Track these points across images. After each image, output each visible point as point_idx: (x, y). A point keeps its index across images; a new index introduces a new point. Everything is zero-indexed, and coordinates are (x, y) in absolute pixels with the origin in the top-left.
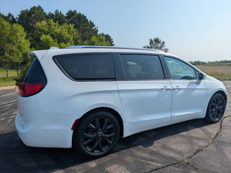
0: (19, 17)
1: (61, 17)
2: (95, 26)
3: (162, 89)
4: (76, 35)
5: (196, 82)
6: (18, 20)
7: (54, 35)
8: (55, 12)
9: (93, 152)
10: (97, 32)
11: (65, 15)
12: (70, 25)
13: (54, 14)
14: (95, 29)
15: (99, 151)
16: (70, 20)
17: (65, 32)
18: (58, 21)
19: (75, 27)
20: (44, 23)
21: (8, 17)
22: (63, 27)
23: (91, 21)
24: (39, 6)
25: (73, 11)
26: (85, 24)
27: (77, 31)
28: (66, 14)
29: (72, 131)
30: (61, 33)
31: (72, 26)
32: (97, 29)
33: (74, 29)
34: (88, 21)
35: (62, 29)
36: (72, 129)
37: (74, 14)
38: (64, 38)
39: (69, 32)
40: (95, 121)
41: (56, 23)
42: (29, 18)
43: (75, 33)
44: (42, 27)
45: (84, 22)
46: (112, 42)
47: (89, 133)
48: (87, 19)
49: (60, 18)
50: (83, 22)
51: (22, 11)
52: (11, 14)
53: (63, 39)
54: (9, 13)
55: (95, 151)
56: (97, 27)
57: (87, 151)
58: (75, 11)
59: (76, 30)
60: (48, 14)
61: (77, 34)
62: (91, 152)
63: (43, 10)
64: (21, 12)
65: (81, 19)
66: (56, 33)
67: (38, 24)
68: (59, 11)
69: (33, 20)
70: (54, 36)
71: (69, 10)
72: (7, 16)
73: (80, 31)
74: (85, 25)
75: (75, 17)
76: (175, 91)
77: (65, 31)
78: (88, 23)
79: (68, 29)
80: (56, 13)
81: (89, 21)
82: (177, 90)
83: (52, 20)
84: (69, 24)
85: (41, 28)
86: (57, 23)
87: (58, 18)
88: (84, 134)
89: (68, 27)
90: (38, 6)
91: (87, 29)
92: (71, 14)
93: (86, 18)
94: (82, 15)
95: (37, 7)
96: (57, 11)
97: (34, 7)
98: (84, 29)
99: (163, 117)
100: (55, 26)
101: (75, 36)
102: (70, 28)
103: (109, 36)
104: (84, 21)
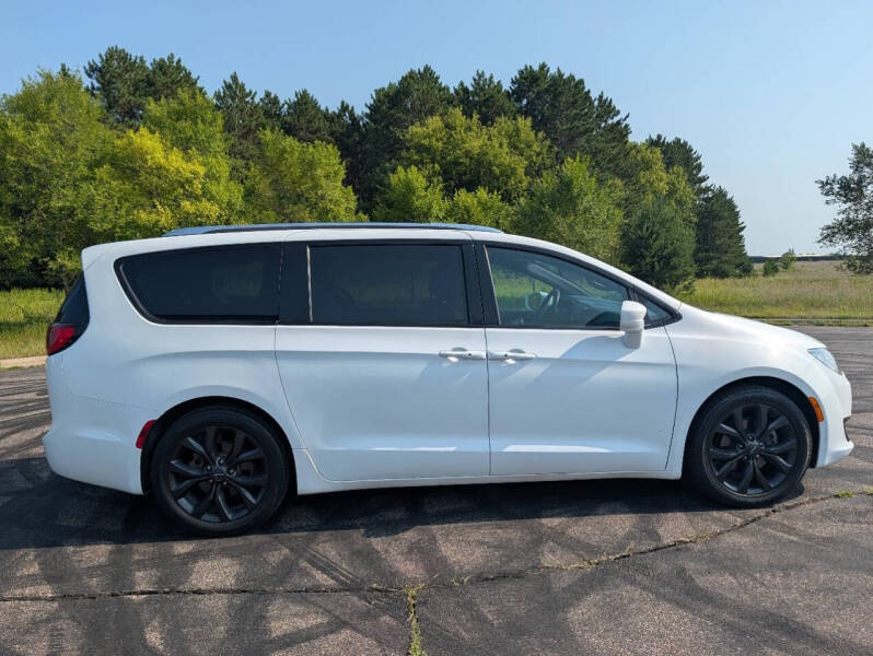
0: (368, 111)
1: (492, 97)
2: (618, 112)
3: (446, 356)
4: (538, 154)
5: (622, 338)
6: (366, 120)
7: (461, 160)
8: (475, 80)
9: (199, 518)
10: (626, 135)
11: (507, 86)
12: (520, 120)
13: (471, 89)
14: (619, 123)
15: (216, 519)
16: (525, 102)
17: (501, 145)
18: (480, 113)
19: (536, 127)
20: (435, 122)
21: (339, 116)
22: (494, 131)
23: (604, 98)
24: (427, 69)
25: (536, 68)
26: (575, 111)
27: (545, 139)
28: (513, 82)
29: (140, 451)
30: (486, 154)
31: (525, 124)
32: (626, 126)
33: (532, 134)
34: (590, 98)
35: (489, 139)
36: (138, 445)
37: (538, 79)
38: (494, 168)
39: (516, 148)
40: (204, 434)
41: (472, 117)
42: (392, 112)
43: (536, 148)
44: (425, 138)
45: (574, 103)
46: (699, 167)
47: (192, 463)
48: (586, 90)
49: (487, 100)
50: (567, 102)
51: (378, 92)
52: (348, 106)
53: (491, 171)
54: (343, 102)
55: (206, 517)
56: (627, 116)
57: (179, 510)
58: (543, 67)
59: (541, 135)
60: (456, 90)
61: (544, 151)
62: (193, 515)
63: (437, 78)
64: (374, 96)
65: (561, 93)
66: (467, 154)
67: (416, 129)
68: (487, 76)
69: (404, 117)
70: (461, 163)
71: (523, 67)
72: (337, 111)
73: (553, 140)
74: (576, 114)
75: (540, 88)
76: (503, 365)
77: (497, 146)
78: (592, 103)
79: (510, 137)
80: (478, 84)
81: (594, 95)
82: (510, 361)
83: (458, 112)
84: (515, 119)
85: (423, 142)
86: (476, 116)
87: (481, 102)
88: (173, 462)
89: (512, 127)
90: (422, 70)
91: (582, 129)
92: (530, 80)
93: (584, 88)
94: (565, 77)
95: (419, 73)
96: (481, 76)
97: (411, 74)
98: (571, 129)
99: (452, 449)
100: (469, 129)
101: (534, 158)
102: (517, 130)
103: (686, 143)
104: (572, 100)
